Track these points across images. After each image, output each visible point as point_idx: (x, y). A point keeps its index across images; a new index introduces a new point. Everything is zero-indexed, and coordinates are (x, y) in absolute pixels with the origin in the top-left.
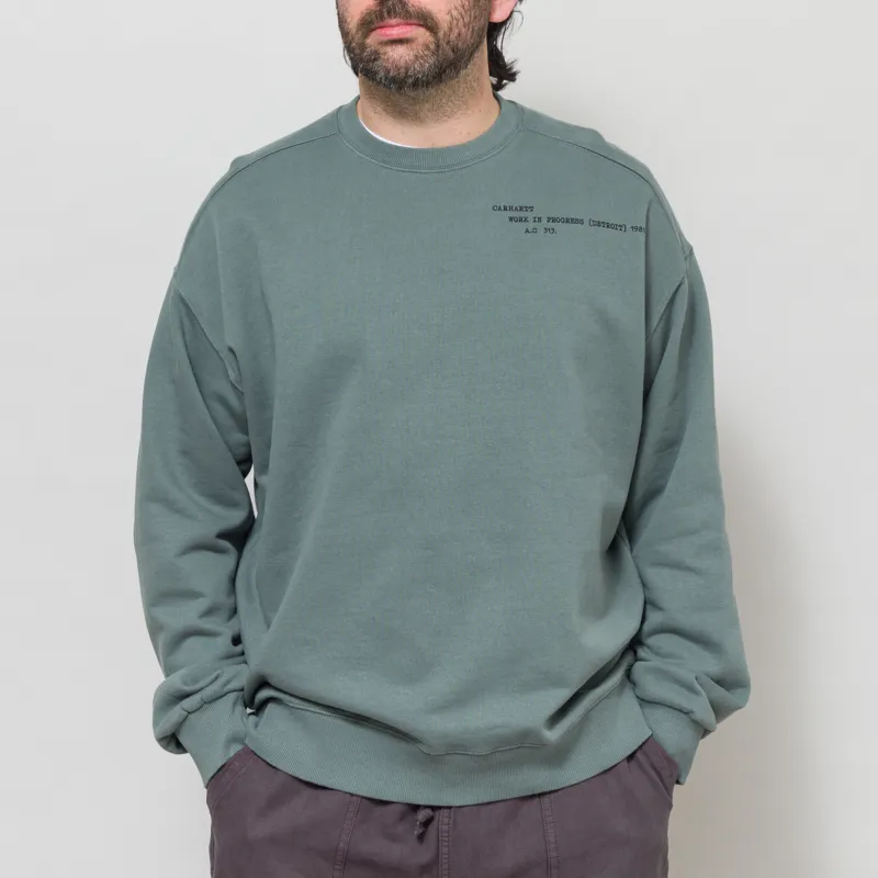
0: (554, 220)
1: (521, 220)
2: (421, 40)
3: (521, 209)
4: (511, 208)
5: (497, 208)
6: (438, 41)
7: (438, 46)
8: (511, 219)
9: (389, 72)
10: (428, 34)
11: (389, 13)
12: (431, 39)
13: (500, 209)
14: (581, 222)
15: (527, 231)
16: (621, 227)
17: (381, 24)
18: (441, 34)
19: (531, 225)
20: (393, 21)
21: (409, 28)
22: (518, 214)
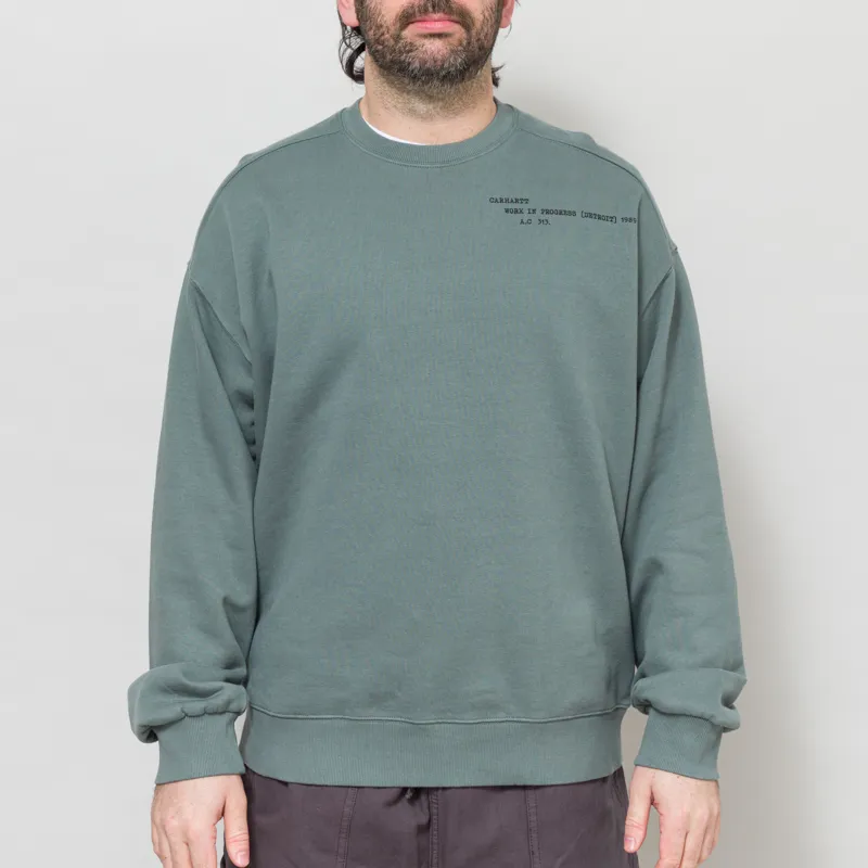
0: (548, 212)
1: (516, 211)
2: (457, 36)
3: (517, 201)
4: (507, 201)
5: (494, 201)
6: (471, 38)
7: (469, 43)
8: (507, 211)
9: (426, 63)
10: (463, 30)
11: (434, 7)
12: (465, 35)
13: (496, 201)
14: (574, 214)
15: (522, 222)
16: (612, 219)
17: (424, 17)
18: (474, 32)
19: (526, 217)
20: (437, 16)
21: (448, 24)
22: (514, 206)
